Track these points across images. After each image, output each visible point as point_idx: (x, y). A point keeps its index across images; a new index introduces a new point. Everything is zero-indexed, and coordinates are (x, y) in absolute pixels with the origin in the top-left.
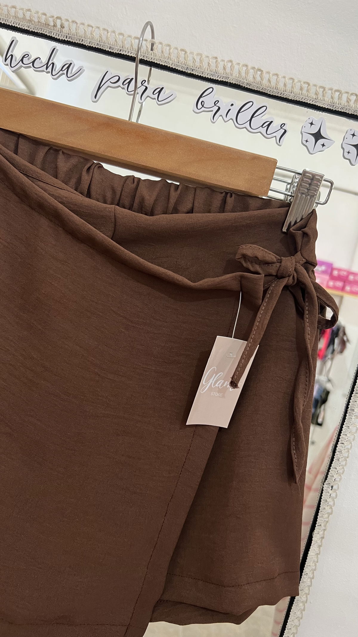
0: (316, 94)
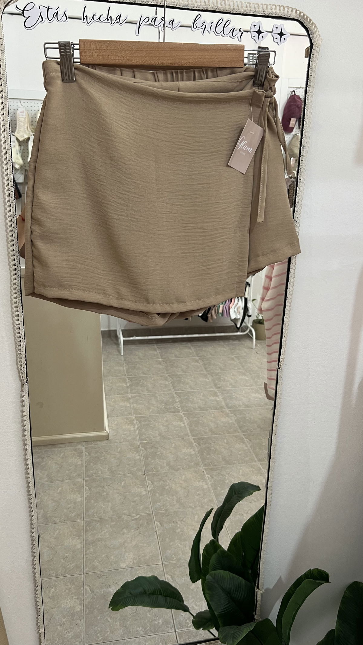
0: (255, 8)
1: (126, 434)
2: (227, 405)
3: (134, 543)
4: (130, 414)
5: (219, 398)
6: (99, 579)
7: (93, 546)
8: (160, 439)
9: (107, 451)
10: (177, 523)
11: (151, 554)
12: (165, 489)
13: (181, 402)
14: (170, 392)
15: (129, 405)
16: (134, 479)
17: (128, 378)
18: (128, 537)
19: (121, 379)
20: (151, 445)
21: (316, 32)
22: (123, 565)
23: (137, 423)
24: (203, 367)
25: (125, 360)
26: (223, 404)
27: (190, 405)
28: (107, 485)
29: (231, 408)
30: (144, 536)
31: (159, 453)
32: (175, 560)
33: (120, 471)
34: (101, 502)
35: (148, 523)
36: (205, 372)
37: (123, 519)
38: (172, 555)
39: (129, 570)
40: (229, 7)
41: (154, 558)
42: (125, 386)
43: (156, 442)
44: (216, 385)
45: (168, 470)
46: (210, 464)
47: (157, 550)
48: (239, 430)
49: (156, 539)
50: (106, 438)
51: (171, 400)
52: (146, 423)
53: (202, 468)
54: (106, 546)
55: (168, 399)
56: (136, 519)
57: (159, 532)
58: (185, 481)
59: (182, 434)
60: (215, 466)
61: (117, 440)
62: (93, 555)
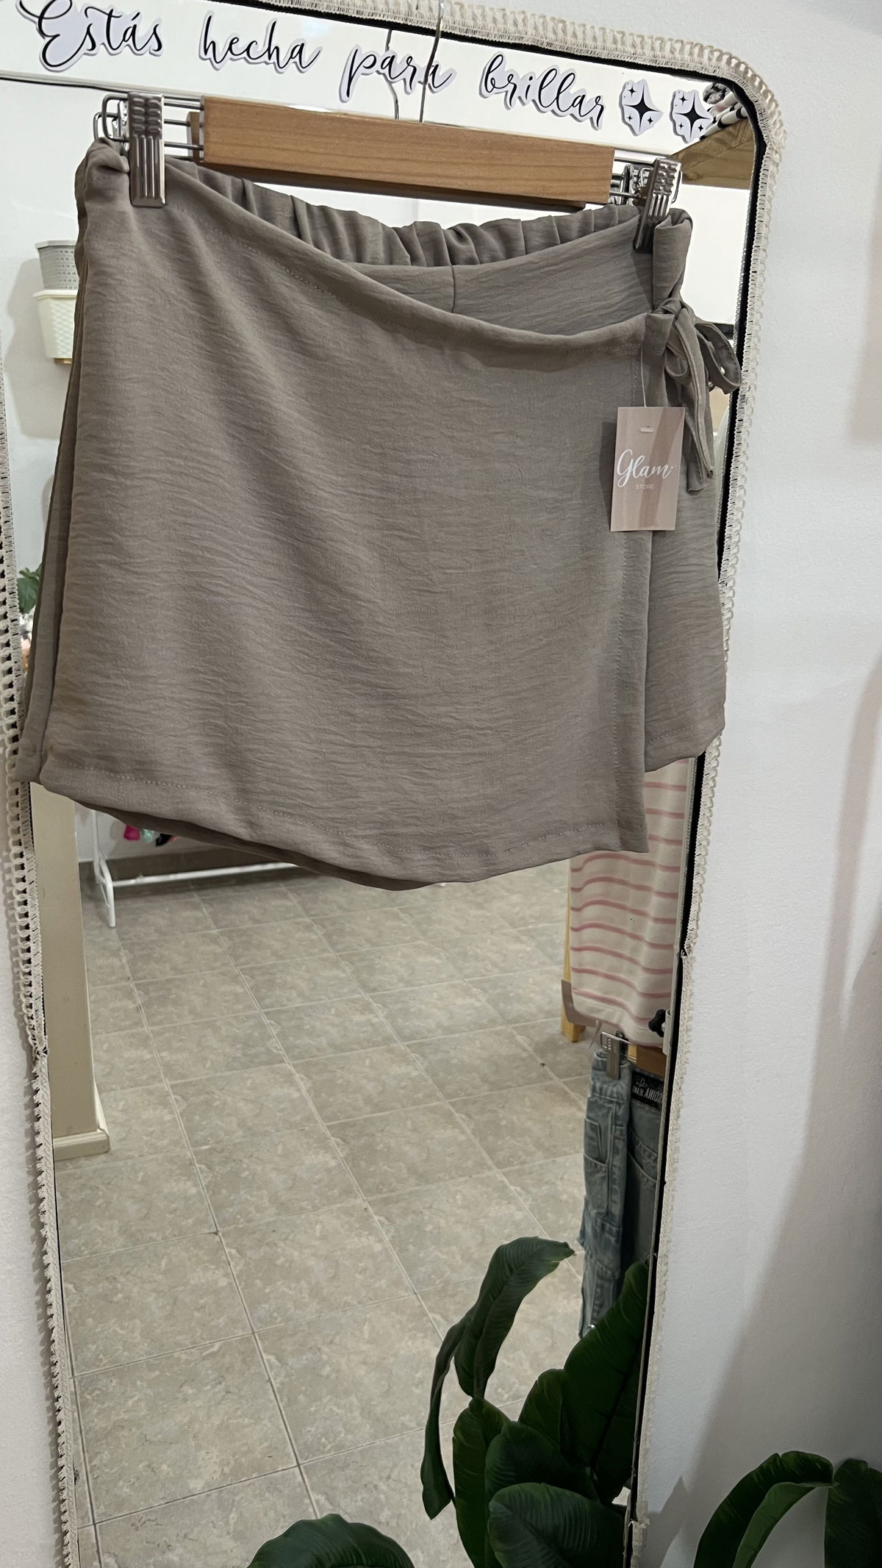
1: (152, 1133)
2: (399, 1032)
3: (217, 1422)
4: (155, 1078)
5: (377, 1017)
6: (138, 1533)
7: (107, 1444)
8: (244, 1137)
9: (109, 1183)
10: (319, 1349)
11: (266, 1444)
12: (276, 1265)
13: (283, 1036)
14: (251, 1012)
15: (149, 1056)
16: (192, 1249)
17: (136, 985)
18: (198, 1405)
19: (117, 989)
20: (223, 1154)
21: (772, 114)
22: (196, 1485)
23: (176, 1100)
24: (325, 941)
25: (122, 939)
26: (389, 1029)
27: (307, 1040)
28: (121, 1273)
29: (411, 1038)
30: (241, 1397)
31: (247, 1173)
32: (329, 1451)
33: (153, 1231)
34: (113, 1321)
35: (244, 1361)
36: (331, 954)
37: (179, 1359)
38: (320, 1439)
39: (214, 1494)
40: (574, 40)
41: (274, 1454)
42: (132, 1006)
43: (235, 1145)
44: (364, 985)
45: (278, 1214)
46: (381, 1186)
47: (280, 1431)
48: (439, 1094)
49: (272, 1401)
50: (103, 1148)
51: (256, 1034)
52: (202, 1097)
53: (360, 1201)
54: (145, 1440)
55: (250, 1031)
56: (213, 1355)
57: (278, 1380)
58: (323, 1238)
59: (298, 1118)
60: (393, 1191)
61: (130, 1150)
62: (112, 1469)
